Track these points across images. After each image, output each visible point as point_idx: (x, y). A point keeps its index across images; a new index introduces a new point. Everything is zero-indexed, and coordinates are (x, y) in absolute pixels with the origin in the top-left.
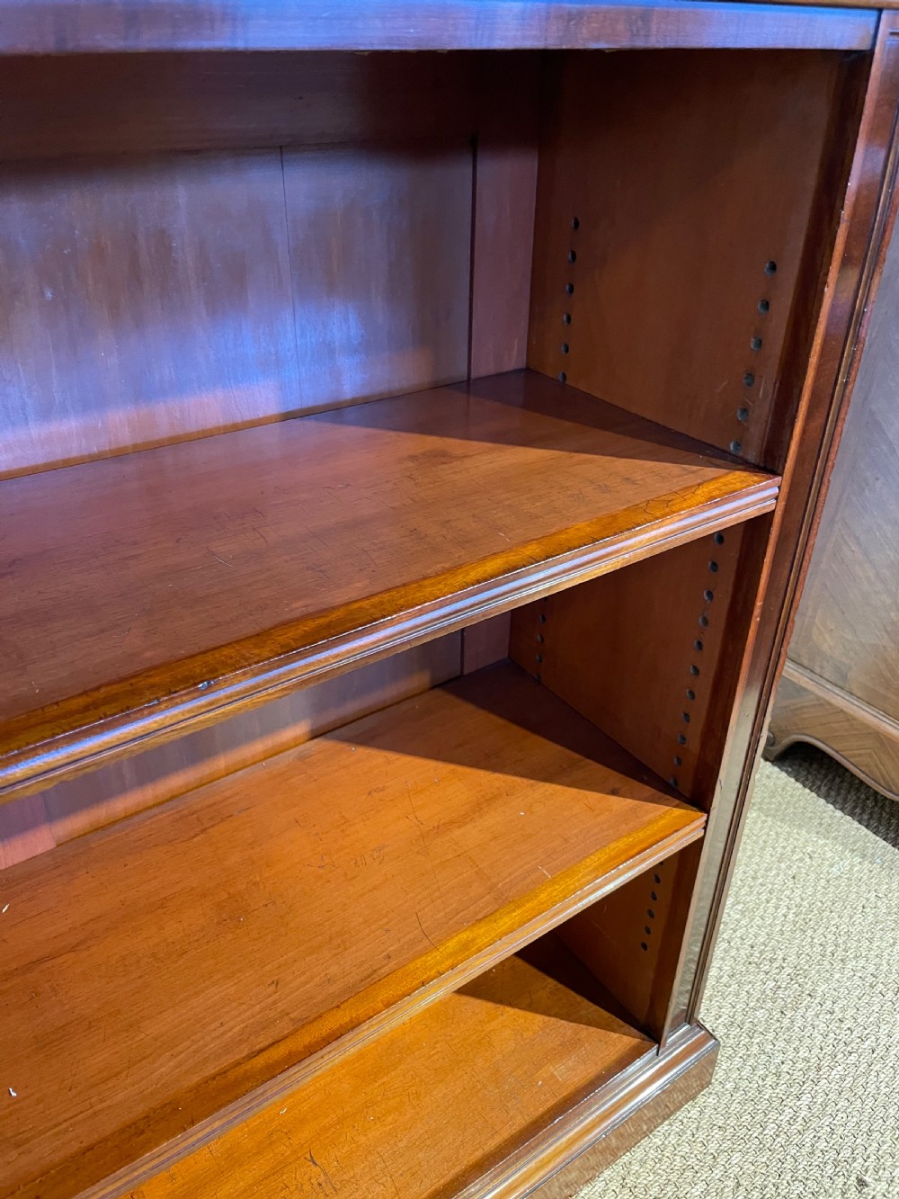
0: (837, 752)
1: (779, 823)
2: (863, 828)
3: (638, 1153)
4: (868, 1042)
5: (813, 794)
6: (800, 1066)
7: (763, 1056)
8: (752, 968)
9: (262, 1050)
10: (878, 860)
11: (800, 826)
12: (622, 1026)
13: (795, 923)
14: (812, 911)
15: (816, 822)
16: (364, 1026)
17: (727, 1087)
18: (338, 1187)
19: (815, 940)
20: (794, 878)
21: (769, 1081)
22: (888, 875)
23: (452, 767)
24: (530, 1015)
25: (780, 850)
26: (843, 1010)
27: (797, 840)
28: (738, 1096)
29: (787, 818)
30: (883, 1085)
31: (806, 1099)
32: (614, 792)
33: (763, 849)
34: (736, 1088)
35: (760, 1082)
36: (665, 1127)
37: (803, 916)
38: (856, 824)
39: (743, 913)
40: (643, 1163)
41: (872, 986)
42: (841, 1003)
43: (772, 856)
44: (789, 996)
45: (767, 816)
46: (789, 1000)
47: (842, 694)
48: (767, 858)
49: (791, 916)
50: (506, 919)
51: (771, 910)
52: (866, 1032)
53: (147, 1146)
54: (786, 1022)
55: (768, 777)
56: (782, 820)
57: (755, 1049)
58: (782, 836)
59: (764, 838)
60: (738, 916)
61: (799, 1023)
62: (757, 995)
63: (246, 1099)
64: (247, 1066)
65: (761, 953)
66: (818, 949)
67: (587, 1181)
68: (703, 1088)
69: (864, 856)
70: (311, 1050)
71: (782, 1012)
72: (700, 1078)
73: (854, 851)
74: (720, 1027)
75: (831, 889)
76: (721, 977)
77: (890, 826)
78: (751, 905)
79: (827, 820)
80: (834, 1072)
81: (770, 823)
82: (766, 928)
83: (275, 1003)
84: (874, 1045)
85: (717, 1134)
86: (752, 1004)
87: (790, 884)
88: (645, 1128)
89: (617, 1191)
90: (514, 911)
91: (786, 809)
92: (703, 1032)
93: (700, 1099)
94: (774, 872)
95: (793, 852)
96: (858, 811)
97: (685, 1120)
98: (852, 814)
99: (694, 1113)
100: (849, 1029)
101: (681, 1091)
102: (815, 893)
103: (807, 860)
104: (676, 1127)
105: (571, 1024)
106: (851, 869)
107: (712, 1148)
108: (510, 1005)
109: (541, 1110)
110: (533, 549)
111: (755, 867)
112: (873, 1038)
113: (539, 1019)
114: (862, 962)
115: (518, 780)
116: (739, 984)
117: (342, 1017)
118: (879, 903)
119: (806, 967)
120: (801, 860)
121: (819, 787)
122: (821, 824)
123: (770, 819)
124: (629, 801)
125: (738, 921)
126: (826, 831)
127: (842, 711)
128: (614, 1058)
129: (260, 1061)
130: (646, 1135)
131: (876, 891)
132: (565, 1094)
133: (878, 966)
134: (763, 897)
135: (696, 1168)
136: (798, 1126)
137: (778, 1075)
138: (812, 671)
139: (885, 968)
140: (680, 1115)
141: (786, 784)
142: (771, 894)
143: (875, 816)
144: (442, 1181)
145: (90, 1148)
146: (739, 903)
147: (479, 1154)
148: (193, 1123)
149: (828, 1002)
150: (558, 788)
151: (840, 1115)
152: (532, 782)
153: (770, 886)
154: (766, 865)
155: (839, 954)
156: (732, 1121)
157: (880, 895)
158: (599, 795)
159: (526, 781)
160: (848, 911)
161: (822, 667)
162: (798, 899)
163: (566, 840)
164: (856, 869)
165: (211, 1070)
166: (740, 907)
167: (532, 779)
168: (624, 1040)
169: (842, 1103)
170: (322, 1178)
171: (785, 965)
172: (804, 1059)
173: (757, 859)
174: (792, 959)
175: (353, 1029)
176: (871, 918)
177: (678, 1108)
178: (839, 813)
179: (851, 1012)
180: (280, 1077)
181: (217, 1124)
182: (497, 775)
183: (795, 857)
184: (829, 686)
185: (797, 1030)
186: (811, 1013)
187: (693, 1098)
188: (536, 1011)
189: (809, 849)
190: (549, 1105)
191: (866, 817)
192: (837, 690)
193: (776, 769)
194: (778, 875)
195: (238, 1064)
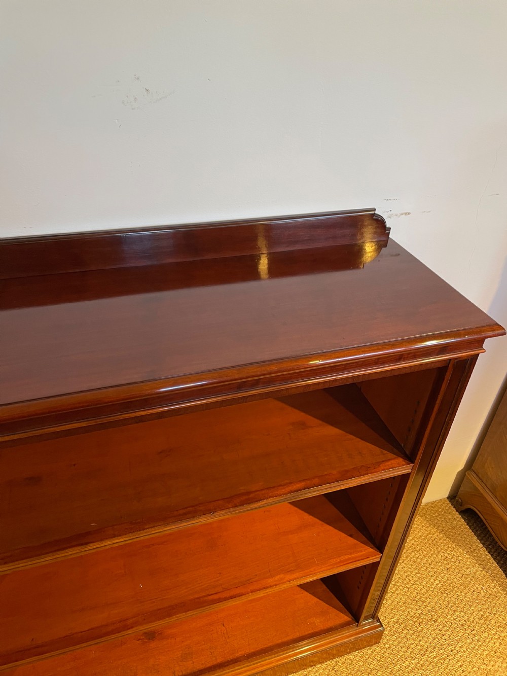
0: (485, 519)
1: (451, 542)
2: (490, 556)
3: (343, 659)
4: (451, 647)
5: (473, 533)
6: (419, 647)
7: (405, 639)
8: (414, 603)
9: (212, 595)
10: (490, 572)
11: (460, 546)
12: (346, 612)
13: (440, 589)
14: (450, 586)
15: (468, 546)
16: (243, 596)
17: (386, 646)
18: (230, 636)
19: (446, 599)
20: (447, 569)
21: (404, 649)
22: (492, 580)
23: (296, 509)
24: (313, 597)
25: (446, 555)
26: (446, 631)
27: (457, 552)
28: (389, 651)
29: (456, 541)
30: (450, 666)
31: (415, 661)
32: (351, 536)
33: (439, 552)
34: (389, 648)
35: (400, 649)
36: (356, 653)
37: (445, 587)
38: (487, 553)
39: (419, 578)
40: (343, 663)
41: (462, 625)
42: (446, 628)
43: (442, 556)
44: (425, 619)
45: (447, 537)
46: (425, 620)
47: (492, 496)
48: (439, 557)
49: (439, 586)
50: (297, 574)
51: (432, 580)
52: (452, 643)
53: (175, 614)
54: (420, 629)
55: (455, 519)
56: (453, 542)
57: (403, 635)
58: (450, 549)
59: (441, 547)
60: (416, 579)
61: (425, 631)
62: (412, 614)
63: (204, 608)
64: (206, 598)
65: (421, 597)
66: (446, 603)
67: (320, 663)
68: (376, 644)
69: (484, 568)
70: (226, 599)
71: (420, 624)
72: (377, 638)
73: (480, 564)
74: (392, 622)
75: (463, 579)
76: (400, 602)
77: (503, 558)
78: (423, 576)
79: (475, 547)
80: (431, 654)
81: (447, 541)
82: (426, 587)
83: (218, 580)
84: (453, 649)
85: (375, 662)
86: (408, 617)
87: (445, 572)
88: (348, 651)
89: (331, 670)
90: (301, 572)
91: (457, 537)
92: (379, 623)
93: (374, 647)
94: (440, 564)
95: (452, 557)
96: (490, 546)
97: (365, 653)
98: (487, 547)
99: (369, 652)
100: (445, 639)
101: (367, 642)
102: (454, 578)
103: (457, 563)
104: (360, 655)
105: (327, 605)
106: (476, 573)
107: (372, 667)
108: (307, 591)
109: (306, 633)
110: (316, 481)
111: (433, 559)
112: (454, 646)
113: (316, 599)
114: (463, 614)
115: (318, 521)
116: (406, 608)
117: (237, 591)
118: (482, 591)
119: (438, 609)
120: (455, 562)
121: (477, 531)
122: (470, 548)
123: (448, 539)
124: (355, 541)
125: (416, 581)
126: (471, 552)
127: (490, 503)
128: (339, 623)
129: (210, 598)
130: (347, 653)
131: (482, 585)
132: (317, 630)
133: (469, 617)
134: (431, 574)
135: (363, 672)
136: (409, 670)
137: (408, 648)
138: (482, 481)
139: (471, 619)
140: (364, 650)
141: (462, 525)
142: (435, 573)
143: (498, 551)
144: (265, 646)
145: (160, 609)
146: (419, 573)
147: (280, 641)
148: (189, 611)
149: (441, 626)
150: (331, 528)
151: (427, 671)
152: (323, 523)
153: (436, 570)
154: (438, 560)
155: (454, 608)
156: (383, 660)
157: (484, 588)
158: (346, 535)
159: (320, 522)
160: (467, 590)
161: (486, 481)
162: (446, 579)
163: (327, 550)
164: (478, 573)
165: (196, 596)
166: (419, 575)
167: (323, 522)
168: (345, 618)
169: (431, 667)
170: (225, 632)
171: (428, 605)
172: (421, 646)
173: (434, 556)
174: (433, 604)
175: (240, 596)
176: (475, 597)
177: (364, 648)
178: (481, 545)
179: (449, 633)
180: (215, 605)
181: (195, 613)
182: (311, 517)
183: (452, 560)
184: (487, 490)
185: (423, 633)
186: (432, 628)
187: (372, 646)
188: (315, 596)
189: (460, 558)
190: (310, 632)
191: (493, 551)
192: (490, 494)
193: (460, 516)
194: (441, 566)
195: (204, 596)
